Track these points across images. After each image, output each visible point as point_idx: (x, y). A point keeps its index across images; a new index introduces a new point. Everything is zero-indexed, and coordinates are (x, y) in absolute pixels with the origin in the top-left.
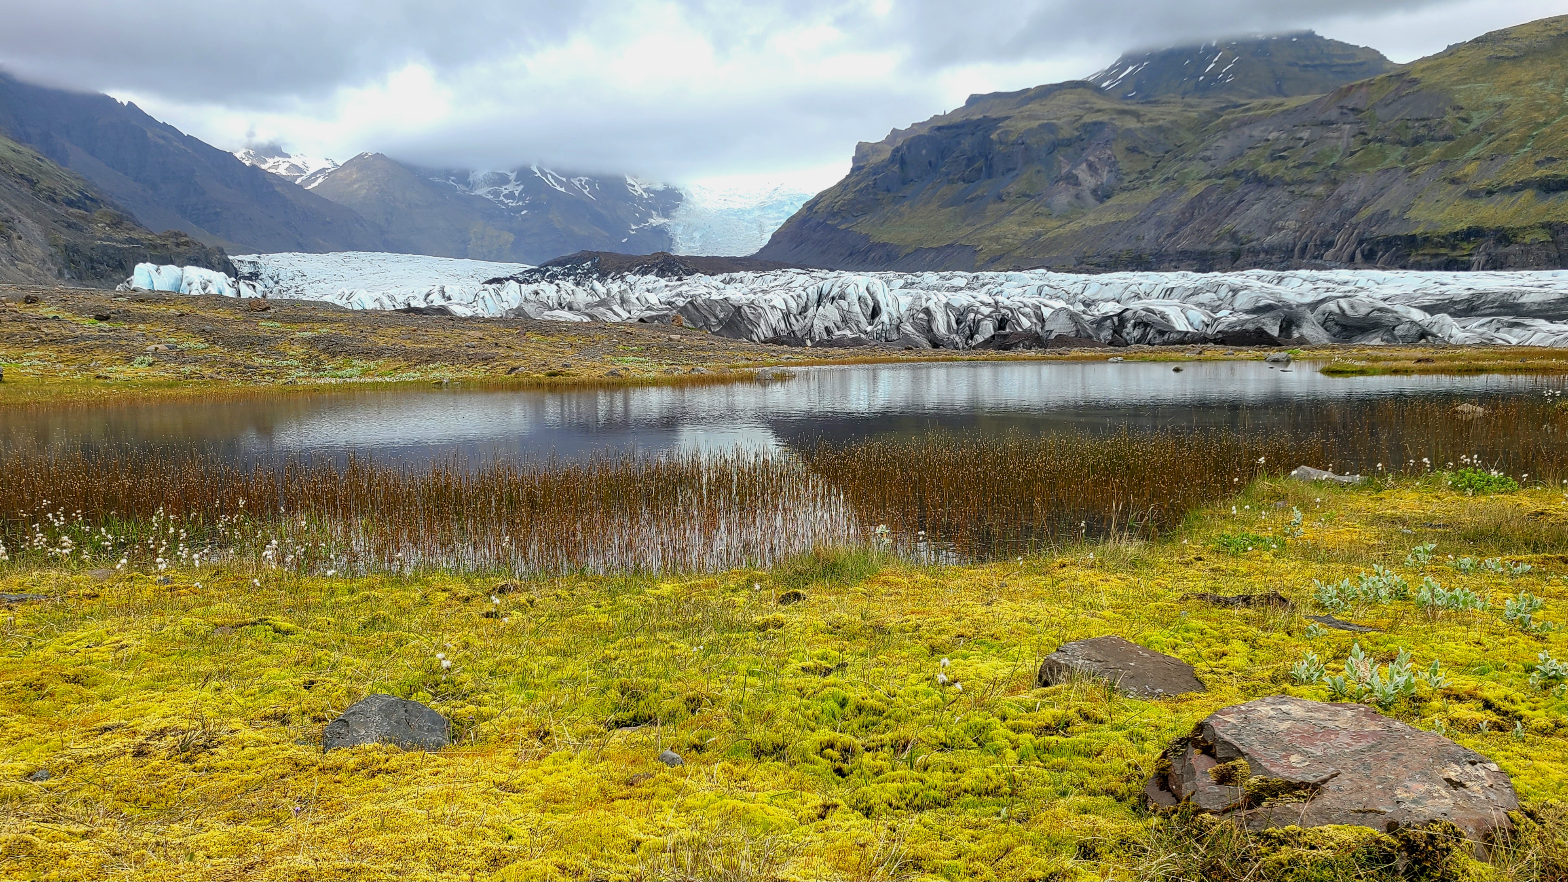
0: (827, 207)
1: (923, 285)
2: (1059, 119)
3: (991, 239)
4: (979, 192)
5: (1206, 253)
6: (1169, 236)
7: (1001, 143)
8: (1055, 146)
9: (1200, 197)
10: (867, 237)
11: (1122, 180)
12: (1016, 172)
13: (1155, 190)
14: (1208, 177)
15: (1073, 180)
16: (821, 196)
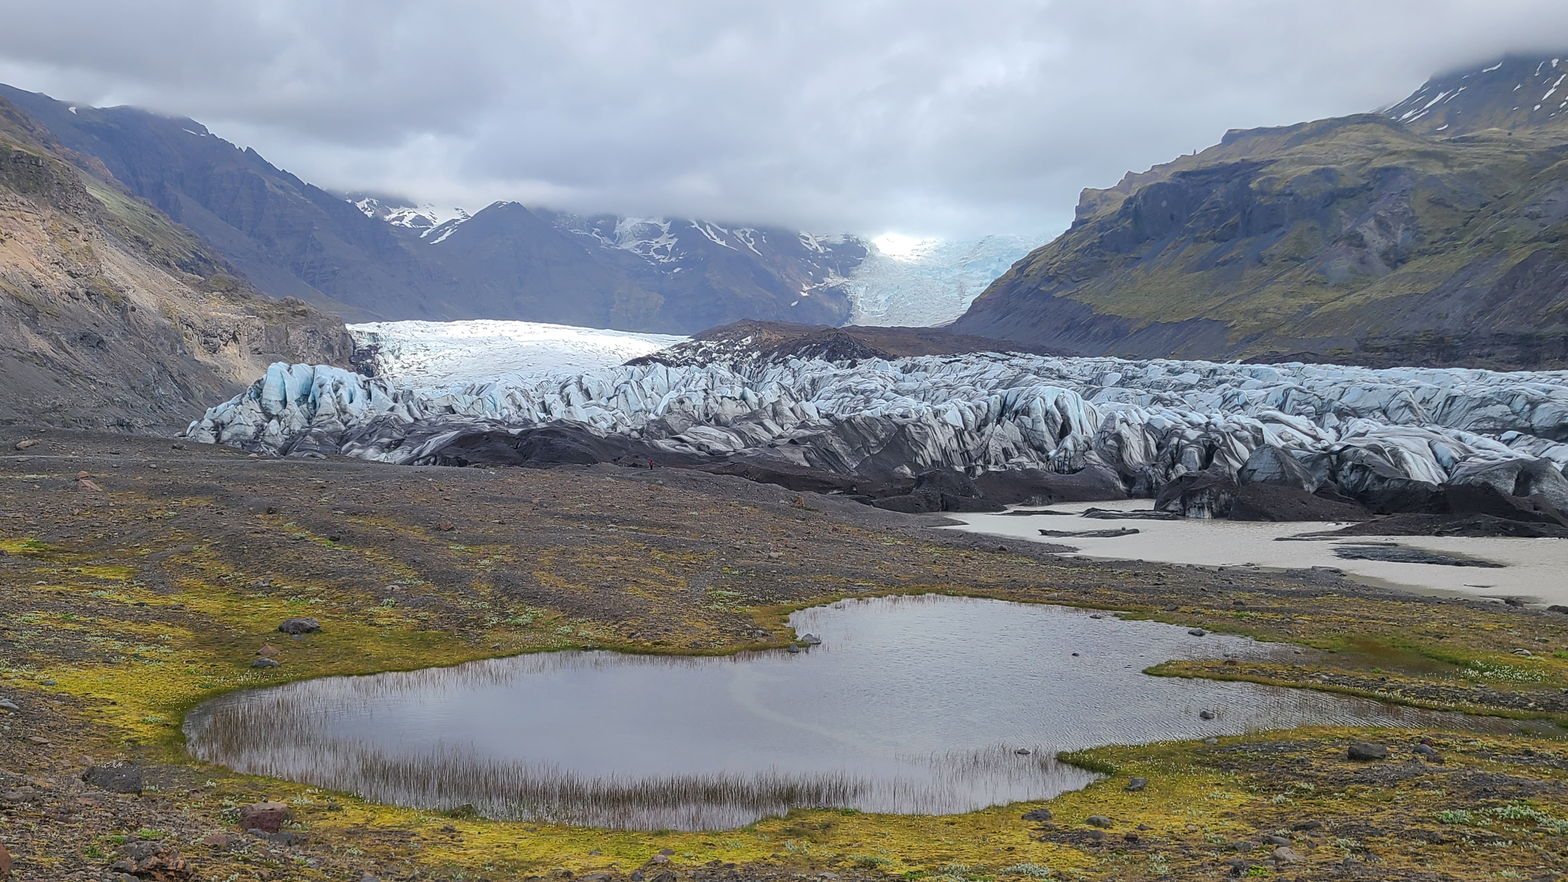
0: (1041, 269)
1: (1145, 380)
2: (1340, 163)
3: (1246, 313)
4: (1234, 254)
5: (1529, 337)
6: (1481, 314)
7: (1263, 193)
8: (1333, 198)
9: (1524, 265)
10: (1089, 308)
11: (1422, 240)
12: (1282, 229)
13: (1465, 255)
14: (1535, 239)
15: (1357, 241)
16: (1034, 255)
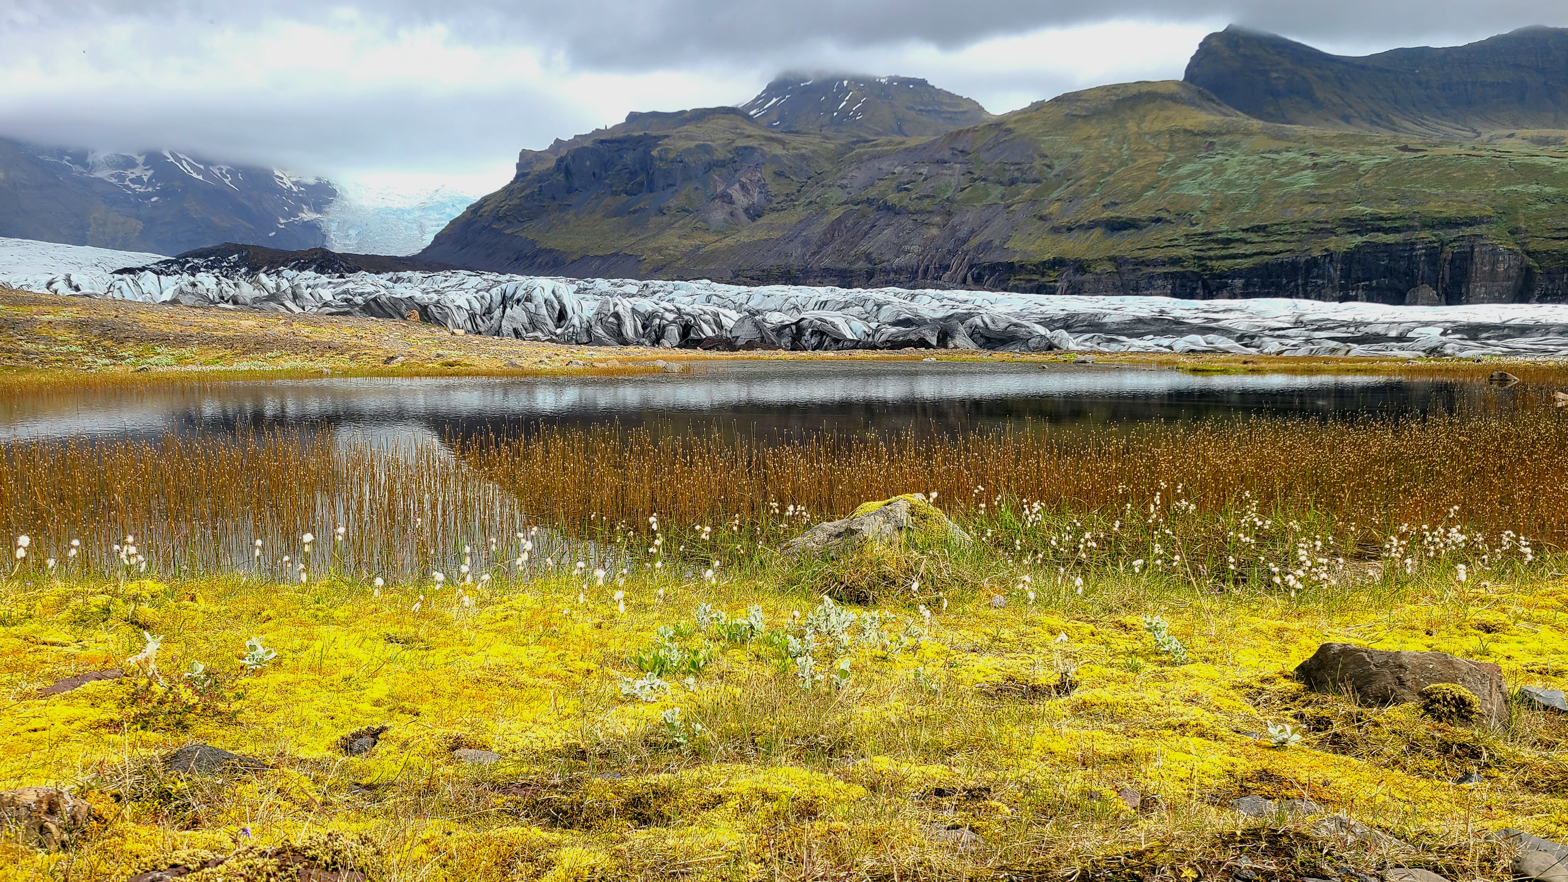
0: (492, 211)
1: (596, 291)
2: (713, 141)
3: (653, 250)
4: (642, 205)
5: (845, 271)
6: (814, 254)
7: (661, 159)
8: (710, 166)
9: (839, 220)
10: (533, 243)
11: (771, 201)
12: (675, 188)
13: (800, 212)
14: (846, 203)
15: (729, 200)
16: (485, 199)
